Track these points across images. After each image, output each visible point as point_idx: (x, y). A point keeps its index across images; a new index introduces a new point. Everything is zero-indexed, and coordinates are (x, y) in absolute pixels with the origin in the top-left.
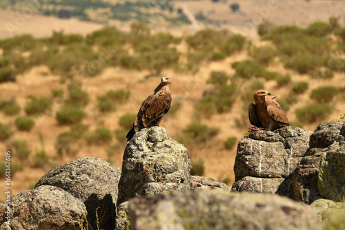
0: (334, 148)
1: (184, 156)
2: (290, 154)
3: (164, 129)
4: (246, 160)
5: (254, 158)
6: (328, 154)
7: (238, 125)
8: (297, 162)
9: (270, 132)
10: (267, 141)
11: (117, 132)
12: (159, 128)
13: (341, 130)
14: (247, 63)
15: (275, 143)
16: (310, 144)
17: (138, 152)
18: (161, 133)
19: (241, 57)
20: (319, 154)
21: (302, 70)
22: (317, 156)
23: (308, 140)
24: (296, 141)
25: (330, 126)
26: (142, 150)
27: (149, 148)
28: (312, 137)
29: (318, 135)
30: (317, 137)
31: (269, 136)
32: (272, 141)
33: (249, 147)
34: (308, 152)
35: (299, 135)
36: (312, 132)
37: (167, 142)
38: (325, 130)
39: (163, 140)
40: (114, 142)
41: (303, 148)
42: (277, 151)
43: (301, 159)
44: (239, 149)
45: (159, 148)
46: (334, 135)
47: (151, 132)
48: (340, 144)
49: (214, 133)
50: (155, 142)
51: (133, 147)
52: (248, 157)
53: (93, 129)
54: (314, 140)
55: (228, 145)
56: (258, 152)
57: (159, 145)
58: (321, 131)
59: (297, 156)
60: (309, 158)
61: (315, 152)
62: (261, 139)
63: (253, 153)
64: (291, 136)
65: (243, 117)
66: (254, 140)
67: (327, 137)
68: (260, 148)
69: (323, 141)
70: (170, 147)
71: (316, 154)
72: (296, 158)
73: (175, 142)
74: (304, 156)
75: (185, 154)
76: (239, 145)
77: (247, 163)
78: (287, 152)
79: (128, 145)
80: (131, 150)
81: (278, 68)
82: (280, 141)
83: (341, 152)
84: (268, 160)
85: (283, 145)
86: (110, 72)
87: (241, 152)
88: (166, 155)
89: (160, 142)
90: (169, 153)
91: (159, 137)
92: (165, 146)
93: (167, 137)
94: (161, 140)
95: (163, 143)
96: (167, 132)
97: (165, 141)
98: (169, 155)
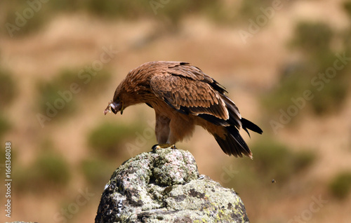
1: (234, 216)
3: (187, 153)
11: (84, 166)
12: (178, 152)
17: (128, 208)
18: (181, 163)
26: (139, 204)
27: (155, 198)
37: (196, 184)
39: (186, 180)
40: (77, 185)
45: (177, 198)
47: (157, 163)
49: (304, 162)
50: (168, 184)
51: (118, 198)
53: (27, 156)
57: (177, 191)
70: (202, 196)
73: (213, 184)
75: (236, 212)
79: (107, 192)
80: (112, 204)
86: (64, 27)
88: (193, 215)
89: (180, 183)
90: (201, 210)
91: (178, 174)
92: (190, 195)
93: (195, 173)
94: (181, 180)
95: (187, 186)
96: (194, 161)
97: (191, 183)
98: (201, 213)
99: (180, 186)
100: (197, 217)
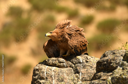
0: (118, 73)
2: (79, 78)
6: (112, 79)
7: (34, 53)
9: (62, 60)
10: (59, 67)
13: (124, 57)
16: (96, 70)
20: (105, 78)
22: (102, 80)
23: (95, 66)
24: (84, 67)
25: (114, 53)
28: (99, 63)
29: (104, 61)
30: (103, 64)
31: (60, 62)
32: (63, 67)
33: (43, 72)
34: (95, 77)
35: (87, 62)
36: (98, 59)
38: (110, 57)
41: (91, 73)
42: (68, 75)
44: (35, 74)
46: (118, 61)
48: (123, 69)
52: (42, 81)
54: (100, 66)
55: (25, 71)
56: (51, 77)
58: (106, 58)
59: (85, 80)
60: (96, 81)
61: (100, 77)
63: (47, 78)
64: (80, 63)
65: (38, 46)
66: (47, 67)
67: (111, 63)
68: (53, 73)
69: (108, 67)
71: (102, 78)
74: (92, 80)
76: (34, 70)
78: (77, 77)
82: (70, 67)
83: (124, 77)
85: (73, 71)
87: (36, 77)
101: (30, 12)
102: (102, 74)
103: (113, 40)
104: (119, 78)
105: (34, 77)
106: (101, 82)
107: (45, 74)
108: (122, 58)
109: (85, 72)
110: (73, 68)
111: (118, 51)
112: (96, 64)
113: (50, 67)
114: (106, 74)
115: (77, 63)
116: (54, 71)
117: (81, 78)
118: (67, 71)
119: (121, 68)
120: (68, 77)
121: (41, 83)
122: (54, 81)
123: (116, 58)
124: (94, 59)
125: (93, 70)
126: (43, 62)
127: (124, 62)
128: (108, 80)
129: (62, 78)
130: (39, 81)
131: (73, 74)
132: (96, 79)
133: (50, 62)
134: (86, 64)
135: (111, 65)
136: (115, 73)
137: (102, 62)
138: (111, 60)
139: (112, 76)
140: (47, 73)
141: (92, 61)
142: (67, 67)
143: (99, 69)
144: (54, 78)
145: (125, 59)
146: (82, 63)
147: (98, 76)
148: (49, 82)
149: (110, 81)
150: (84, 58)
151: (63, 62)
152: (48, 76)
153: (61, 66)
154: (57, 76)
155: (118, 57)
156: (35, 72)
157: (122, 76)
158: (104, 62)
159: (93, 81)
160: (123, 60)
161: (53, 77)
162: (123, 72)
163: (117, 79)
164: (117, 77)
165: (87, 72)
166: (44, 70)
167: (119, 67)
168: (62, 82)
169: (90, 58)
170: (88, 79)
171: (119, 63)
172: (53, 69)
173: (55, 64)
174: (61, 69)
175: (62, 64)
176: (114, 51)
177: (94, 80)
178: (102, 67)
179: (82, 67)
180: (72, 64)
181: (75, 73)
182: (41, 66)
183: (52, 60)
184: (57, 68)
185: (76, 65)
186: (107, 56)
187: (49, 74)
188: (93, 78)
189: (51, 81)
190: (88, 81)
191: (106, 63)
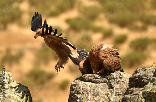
0: (148, 88)
2: (113, 93)
3: (10, 73)
4: (77, 98)
5: (84, 97)
6: (144, 93)
8: (118, 99)
10: (94, 82)
12: (6, 73)
13: (154, 73)
14: (78, 19)
15: (100, 84)
16: (129, 85)
18: (7, 76)
19: (73, 14)
20: (137, 93)
21: (122, 25)
22: (135, 94)
23: (128, 81)
24: (118, 82)
25: (145, 70)
28: (131, 79)
31: (96, 78)
32: (99, 82)
33: (80, 88)
34: (128, 92)
35: (120, 78)
36: (130, 75)
37: (13, 84)
38: (142, 73)
39: (9, 83)
41: (124, 88)
42: (102, 90)
43: (122, 97)
44: (72, 89)
45: (6, 89)
46: (149, 77)
48: (154, 84)
52: (79, 96)
54: (133, 82)
55: (63, 86)
56: (87, 92)
58: (138, 74)
59: (119, 95)
60: (129, 96)
61: (133, 92)
62: (90, 81)
63: (83, 93)
64: (114, 79)
66: (84, 82)
67: (143, 79)
68: (89, 88)
69: (140, 82)
70: (15, 88)
71: (134, 93)
72: (118, 96)
74: (125, 94)
76: (72, 86)
77: (78, 100)
78: (111, 91)
81: (103, 23)
82: (105, 82)
83: (154, 91)
84: (95, 98)
85: (107, 86)
87: (73, 92)
88: (11, 95)
89: (7, 84)
90: (14, 93)
91: (6, 80)
92: (10, 88)
93: (13, 80)
94: (7, 83)
95: (10, 85)
96: (12, 76)
97: (11, 84)
98: (14, 94)
99: (7, 85)
100: (13, 96)
101: (68, 31)
102: (134, 89)
103: (145, 58)
104: (150, 92)
105: (71, 92)
106: (133, 96)
107: (82, 89)
108: (153, 74)
109: (119, 87)
110: (107, 83)
111: (149, 67)
112: (128, 80)
113: (86, 83)
114: (138, 89)
115: (111, 79)
116: (90, 86)
117: (114, 93)
118: (102, 87)
119: (152, 84)
120: (102, 92)
121: (77, 97)
122: (89, 95)
123: (147, 74)
124: (126, 75)
125: (126, 85)
126: (80, 78)
127: (154, 78)
128: (140, 94)
129: (97, 93)
130: (76, 96)
131: (108, 89)
132: (128, 94)
133: (86, 78)
134: (119, 80)
135: (143, 80)
136: (146, 88)
137: (134, 78)
138: (142, 76)
139: (143, 91)
140: (83, 88)
141: (125, 77)
142: (102, 83)
143: (131, 84)
144: (89, 93)
145: (155, 75)
146: (116, 79)
147: (130, 91)
148: (85, 96)
149: (142, 95)
150: (117, 75)
151: (98, 78)
152: (84, 91)
153: (96, 82)
154: (93, 91)
155: (149, 73)
156: (72, 88)
157: (153, 90)
158: (136, 78)
159: (125, 96)
160: (154, 76)
161: (89, 91)
162: (153, 88)
163: (148, 93)
164: (148, 92)
165: (121, 87)
166: (80, 85)
167: (150, 83)
168: (98, 97)
169: (123, 74)
170: (121, 94)
171: (150, 78)
172: (89, 85)
173: (91, 80)
174: (97, 84)
175: (97, 80)
176: (146, 68)
177: (127, 94)
178: (135, 83)
179: (116, 82)
180: (107, 80)
181: (109, 88)
182: (78, 82)
183: (88, 76)
184: (92, 83)
185: (110, 80)
186: (138, 73)
187: (85, 89)
188: (126, 92)
189: (87, 95)
190: (122, 96)
191: (137, 78)
